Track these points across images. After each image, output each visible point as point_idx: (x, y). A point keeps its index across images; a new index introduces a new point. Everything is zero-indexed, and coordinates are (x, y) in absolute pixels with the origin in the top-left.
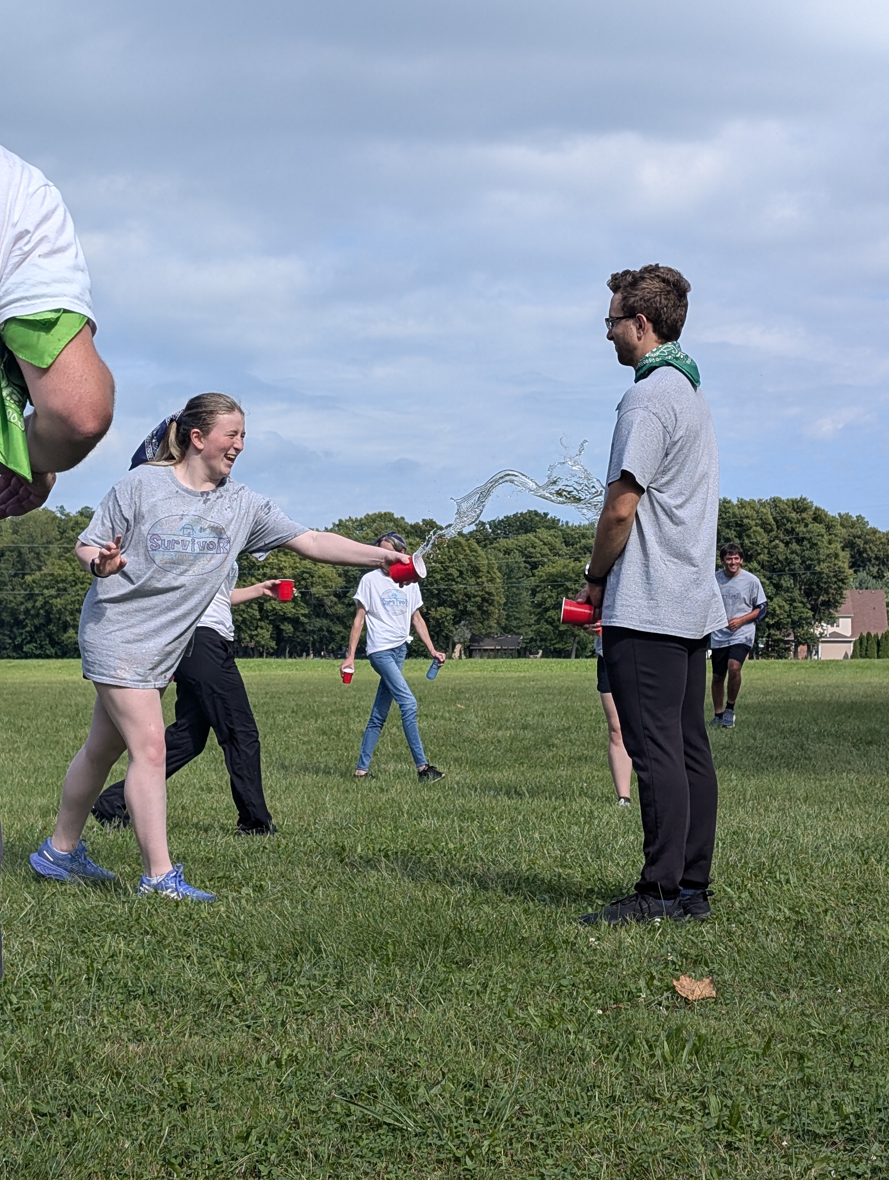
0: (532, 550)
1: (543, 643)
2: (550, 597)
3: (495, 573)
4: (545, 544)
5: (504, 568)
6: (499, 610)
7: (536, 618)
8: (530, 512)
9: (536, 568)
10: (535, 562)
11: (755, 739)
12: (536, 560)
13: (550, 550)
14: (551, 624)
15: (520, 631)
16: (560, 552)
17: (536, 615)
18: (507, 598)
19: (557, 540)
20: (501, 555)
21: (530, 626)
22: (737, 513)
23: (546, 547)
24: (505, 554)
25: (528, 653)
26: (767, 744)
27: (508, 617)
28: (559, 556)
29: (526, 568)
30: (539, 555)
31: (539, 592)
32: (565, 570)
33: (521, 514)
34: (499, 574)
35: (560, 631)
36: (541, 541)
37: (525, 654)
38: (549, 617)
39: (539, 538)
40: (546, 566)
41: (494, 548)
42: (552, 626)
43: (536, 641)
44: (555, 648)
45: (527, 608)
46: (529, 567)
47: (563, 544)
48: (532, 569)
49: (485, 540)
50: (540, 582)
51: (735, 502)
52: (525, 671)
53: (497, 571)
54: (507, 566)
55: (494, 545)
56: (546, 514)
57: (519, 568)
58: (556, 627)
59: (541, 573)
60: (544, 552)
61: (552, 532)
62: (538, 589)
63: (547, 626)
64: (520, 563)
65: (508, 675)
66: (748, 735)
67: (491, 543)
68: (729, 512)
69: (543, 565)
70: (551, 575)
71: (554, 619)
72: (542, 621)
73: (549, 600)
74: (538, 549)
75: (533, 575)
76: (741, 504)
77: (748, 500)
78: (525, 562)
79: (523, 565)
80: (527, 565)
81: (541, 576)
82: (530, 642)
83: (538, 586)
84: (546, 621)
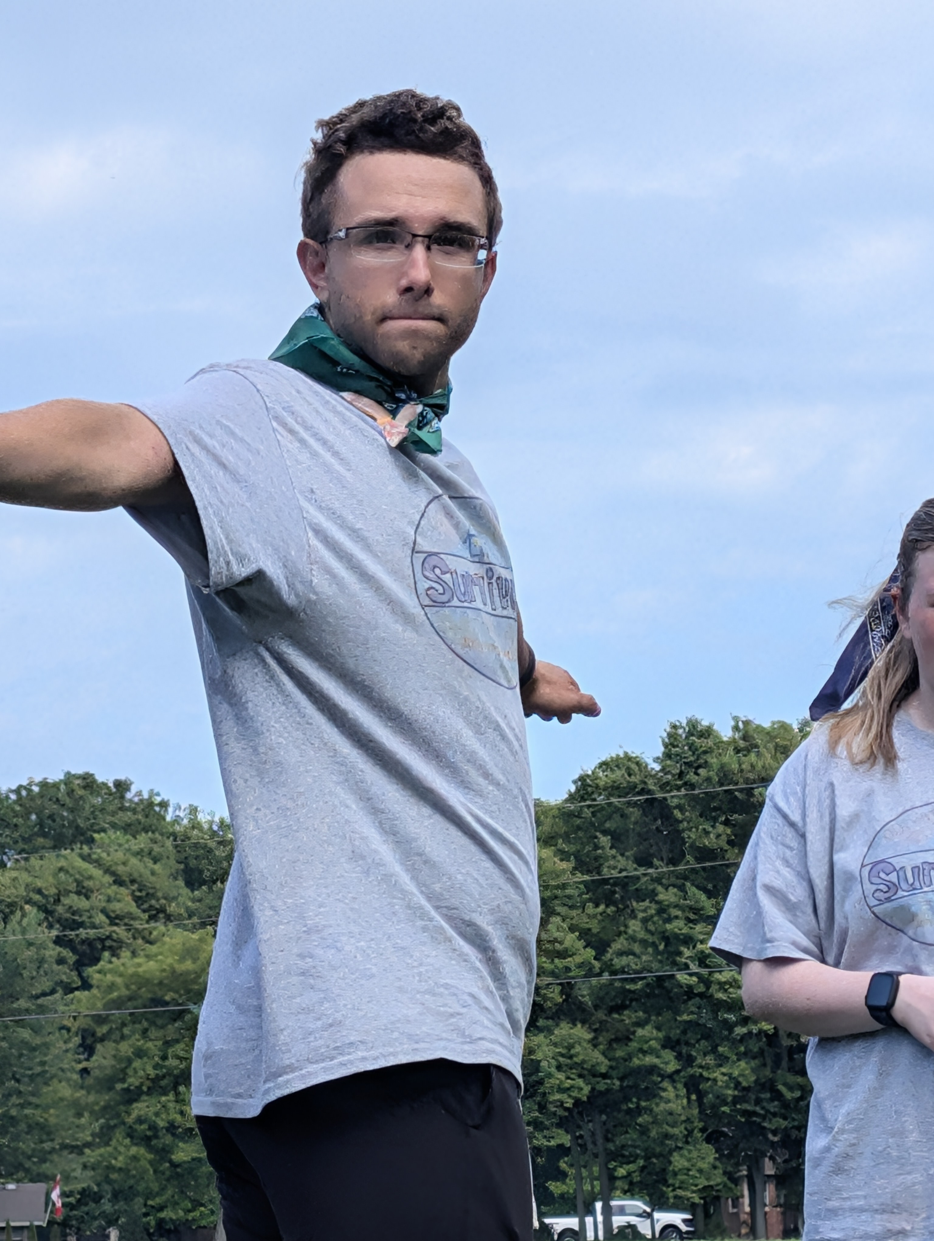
0: (81, 903)
1: (121, 1205)
2: (140, 1053)
4: (119, 882)
7: (96, 1126)
8: (69, 778)
9: (96, 960)
10: (89, 942)
12: (92, 933)
13: (138, 900)
14: (146, 1141)
15: (46, 1167)
16: (172, 908)
17: (97, 1117)
19: (157, 867)
21: (78, 1150)
23: (123, 890)
28: (168, 918)
29: (61, 961)
30: (100, 918)
31: (102, 1040)
32: (188, 965)
33: (44, 785)
35: (174, 1165)
36: (108, 871)
38: (140, 1120)
39: (98, 863)
40: (125, 954)
42: (150, 1148)
43: (97, 1198)
44: (161, 1223)
45: (65, 1091)
46: (71, 957)
47: (181, 883)
48: (79, 966)
50: (106, 1007)
56: (122, 786)
57: (41, 961)
58: (164, 1153)
59: (109, 977)
60: (117, 907)
61: (142, 841)
62: (102, 1030)
63: (134, 1150)
64: (42, 946)
68: (706, 765)
69: (115, 954)
70: (143, 981)
71: (153, 1127)
72: (119, 1135)
73: (137, 1064)
74: (98, 900)
75: (86, 985)
76: (745, 738)
77: (767, 725)
78: (58, 941)
79: (53, 951)
80: (66, 953)
81: (112, 987)
83: (100, 1020)
84: (131, 1134)
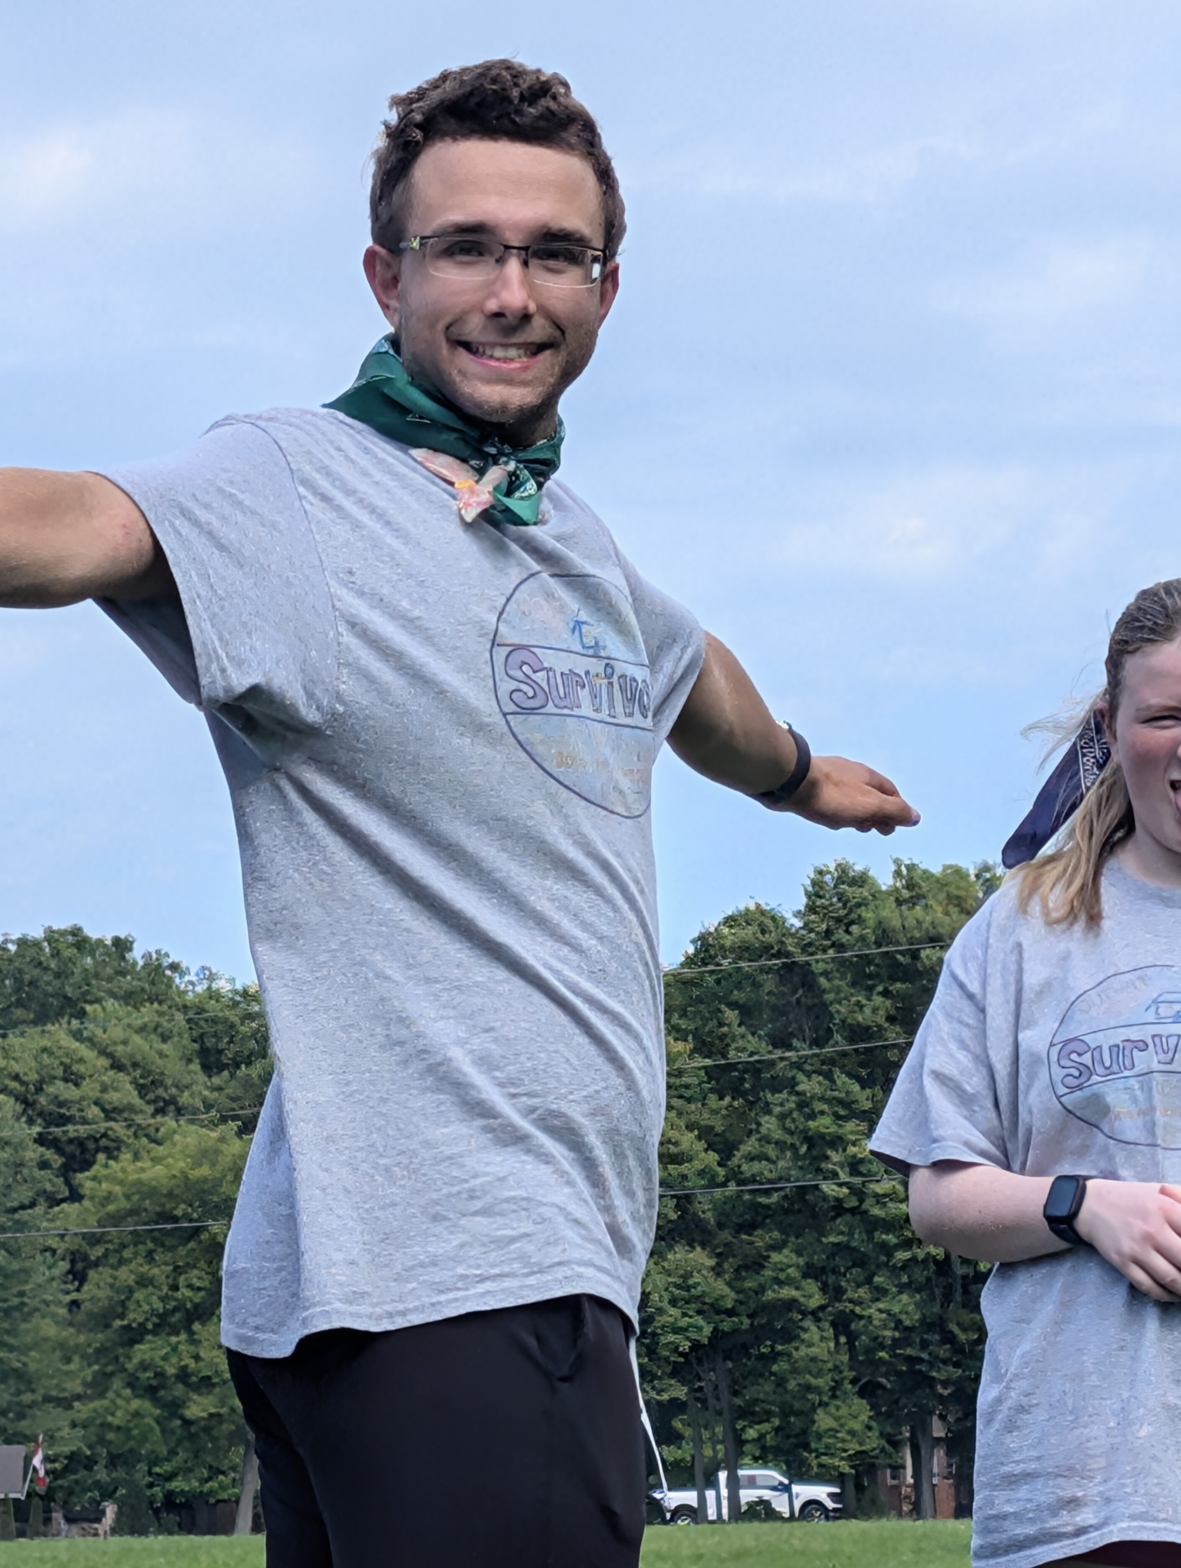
0: (68, 1092)
1: (120, 1473)
2: (144, 1282)
4: (117, 1066)
7: (89, 1373)
8: (52, 936)
9: (87, 1165)
10: (80, 1143)
12: (82, 1130)
13: (142, 1090)
14: (151, 1392)
16: (185, 1099)
17: (89, 1362)
19: (166, 1047)
21: (66, 1403)
23: (124, 1078)
28: (180, 1111)
29: (44, 1165)
30: (94, 1112)
31: (96, 1264)
32: (204, 1171)
33: (23, 943)
35: (187, 1423)
36: (103, 1052)
38: (144, 1366)
39: (91, 1042)
40: (125, 1156)
42: (157, 1402)
43: (89, 1464)
44: (169, 1496)
45: (49, 1329)
46: (57, 1161)
47: (195, 1066)
48: (66, 1171)
50: (101, 1223)
51: (885, 881)
56: (122, 946)
57: (19, 1166)
58: (174, 1408)
59: (105, 1186)
60: (114, 1098)
61: (147, 1013)
62: (97, 1252)
63: (136, 1404)
64: (21, 1146)
68: (860, 921)
69: (112, 1154)
70: (151, 1192)
71: (160, 1375)
72: (117, 1383)
73: (140, 1295)
74: (90, 1088)
75: (75, 1196)
76: (910, 886)
77: (936, 869)
78: (41, 1140)
79: (33, 1153)
80: (50, 1154)
81: (109, 1198)
82: (66, 1470)
83: (94, 1240)
84: (132, 1383)
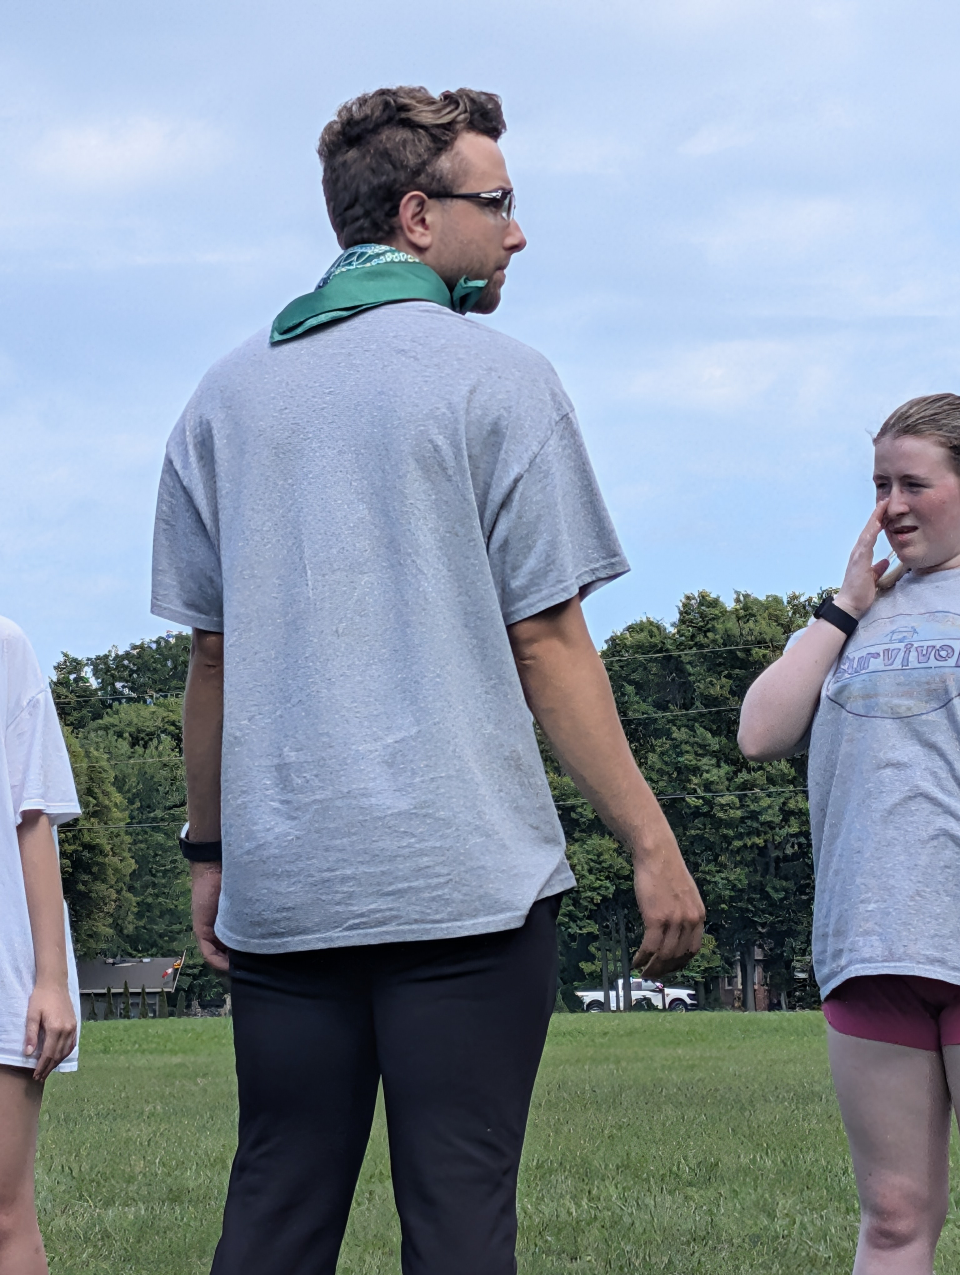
3: (106, 794)
5: (132, 781)
6: (119, 892)
11: (772, 1216)
15: (175, 945)
18: (141, 860)
20: (124, 746)
22: (736, 632)
24: (133, 745)
25: (195, 1003)
26: (803, 1226)
27: (144, 909)
34: (118, 798)
37: (189, 1006)
41: (106, 728)
49: (80, 706)
51: (730, 604)
52: (184, 1052)
53: (112, 789)
54: (142, 774)
55: (106, 720)
65: (141, 1061)
66: (756, 1204)
67: (97, 716)
68: (713, 630)
76: (745, 608)
77: (762, 598)
82: (201, 974)
